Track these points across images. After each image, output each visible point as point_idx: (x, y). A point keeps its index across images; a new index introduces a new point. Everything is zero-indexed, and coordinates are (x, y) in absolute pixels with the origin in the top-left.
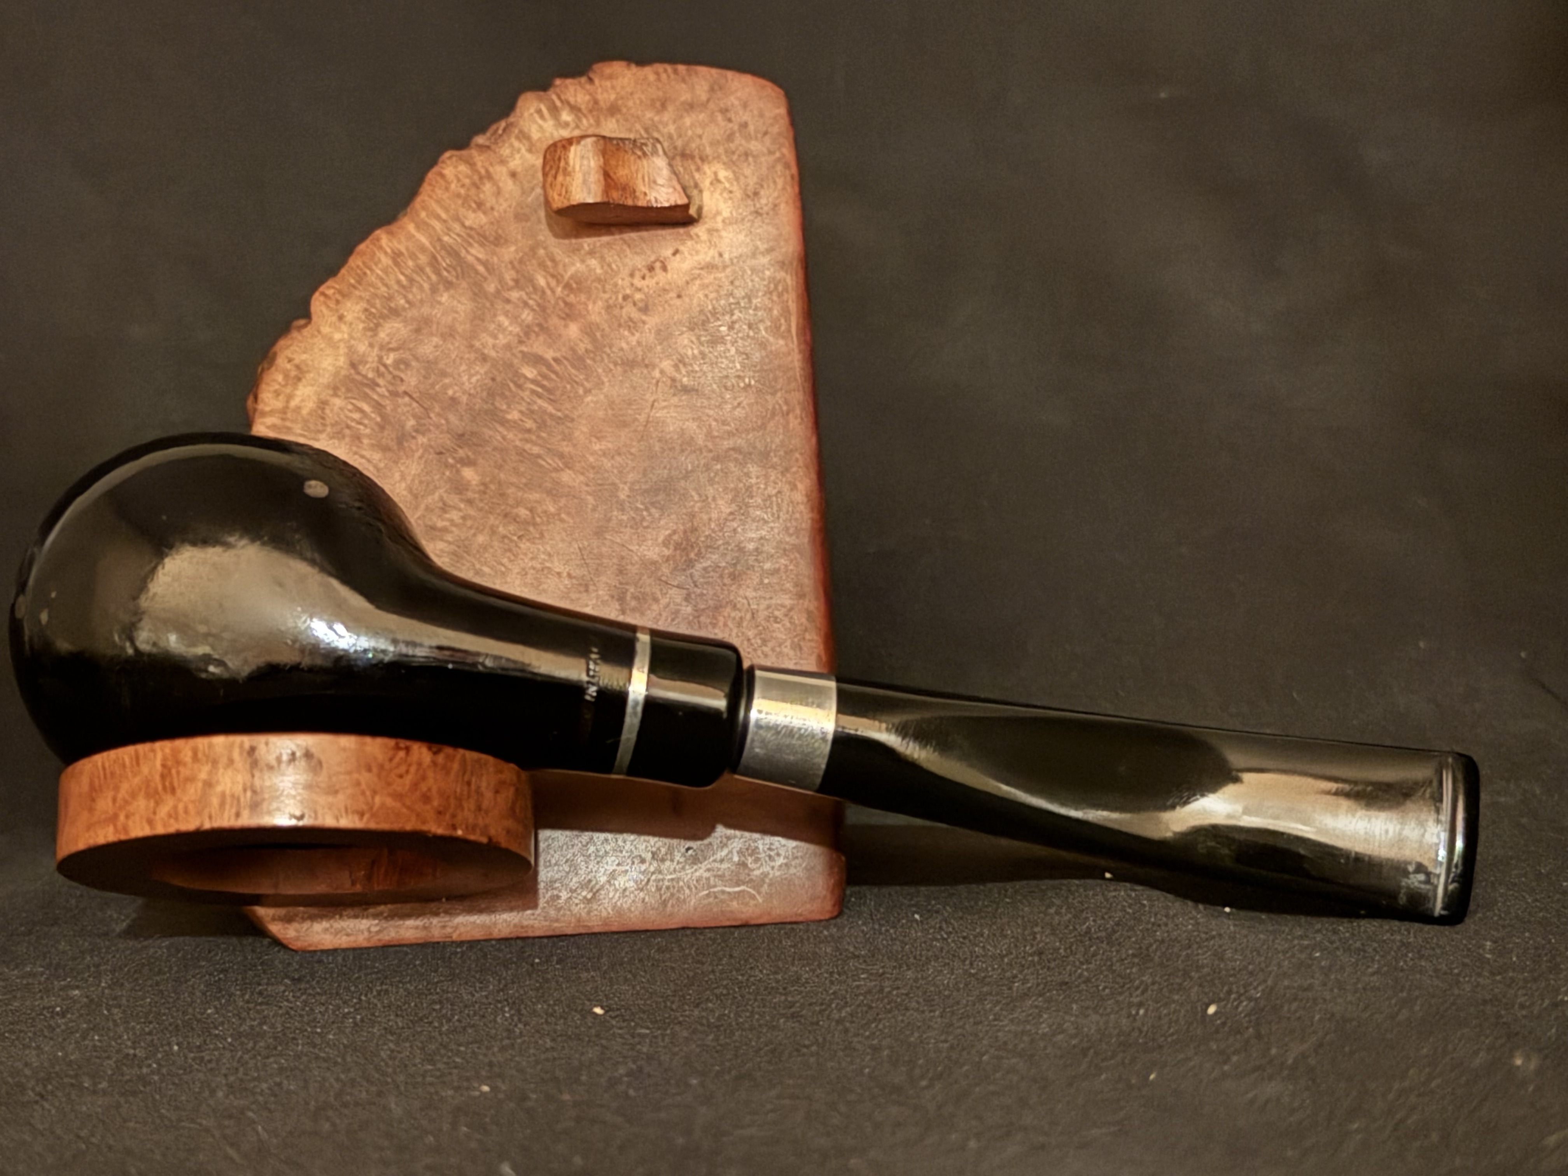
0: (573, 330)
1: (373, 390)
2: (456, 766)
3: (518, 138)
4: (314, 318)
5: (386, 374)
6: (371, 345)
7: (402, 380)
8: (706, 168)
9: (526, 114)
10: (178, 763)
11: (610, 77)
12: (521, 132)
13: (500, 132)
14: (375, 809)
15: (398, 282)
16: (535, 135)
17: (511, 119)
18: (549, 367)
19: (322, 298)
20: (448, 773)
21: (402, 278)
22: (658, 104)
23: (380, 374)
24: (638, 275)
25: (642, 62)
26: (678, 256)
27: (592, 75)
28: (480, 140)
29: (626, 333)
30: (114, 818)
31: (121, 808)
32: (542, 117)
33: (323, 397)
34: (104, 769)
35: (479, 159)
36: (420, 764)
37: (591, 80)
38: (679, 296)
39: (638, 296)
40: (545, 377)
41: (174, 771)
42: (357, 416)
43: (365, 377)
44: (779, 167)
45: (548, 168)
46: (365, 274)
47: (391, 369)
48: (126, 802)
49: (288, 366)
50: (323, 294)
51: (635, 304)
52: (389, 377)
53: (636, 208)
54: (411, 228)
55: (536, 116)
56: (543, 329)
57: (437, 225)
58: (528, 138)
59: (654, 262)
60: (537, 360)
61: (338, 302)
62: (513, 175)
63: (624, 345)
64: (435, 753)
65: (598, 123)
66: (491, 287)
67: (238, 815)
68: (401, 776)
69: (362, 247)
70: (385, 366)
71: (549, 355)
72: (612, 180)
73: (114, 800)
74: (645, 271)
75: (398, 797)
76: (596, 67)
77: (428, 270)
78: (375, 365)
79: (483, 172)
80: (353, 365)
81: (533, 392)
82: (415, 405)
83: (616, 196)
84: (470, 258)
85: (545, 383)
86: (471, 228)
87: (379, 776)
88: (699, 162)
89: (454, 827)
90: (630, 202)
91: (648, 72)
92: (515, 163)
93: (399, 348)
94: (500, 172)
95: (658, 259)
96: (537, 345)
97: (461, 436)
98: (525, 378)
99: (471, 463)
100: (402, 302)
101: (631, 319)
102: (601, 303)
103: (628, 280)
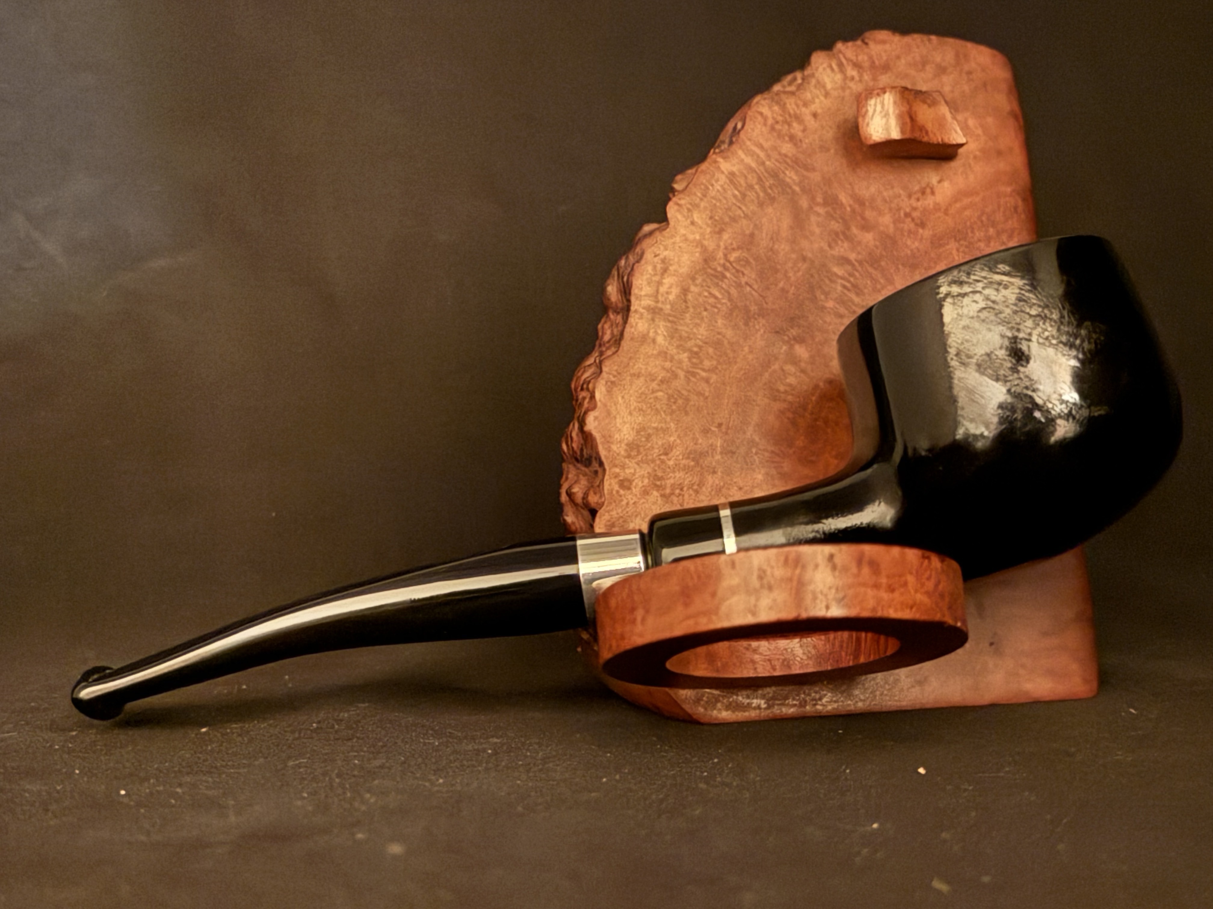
0: (869, 238)
1: (722, 281)
3: (815, 86)
4: (672, 222)
5: (731, 267)
6: (718, 245)
7: (743, 274)
9: (820, 68)
11: (881, 43)
12: (818, 82)
13: (799, 81)
14: (917, 605)
15: (735, 196)
16: (829, 86)
17: (807, 72)
18: (853, 265)
19: (676, 207)
21: (736, 192)
22: (919, 65)
23: (726, 269)
24: (914, 197)
25: (905, 31)
26: (942, 183)
27: (866, 40)
28: (778, 87)
29: (909, 242)
32: (832, 70)
33: (684, 285)
35: (787, 101)
36: (936, 570)
37: (866, 44)
38: (946, 214)
39: (915, 214)
40: (851, 275)
41: (769, 573)
42: (712, 300)
43: (715, 270)
46: (708, 189)
47: (734, 265)
48: (726, 597)
49: (655, 260)
50: (676, 204)
51: (913, 220)
52: (734, 271)
53: (929, 144)
54: (740, 153)
55: (828, 70)
56: (846, 236)
57: (761, 153)
58: (824, 87)
59: (926, 187)
60: (844, 261)
61: (689, 210)
62: (815, 115)
63: (908, 252)
65: (875, 79)
66: (805, 203)
68: (928, 579)
70: (729, 262)
71: (852, 256)
72: (914, 121)
74: (919, 195)
75: (929, 595)
76: (867, 34)
77: (757, 188)
78: (722, 261)
79: (792, 112)
80: (706, 261)
81: (844, 287)
82: (754, 293)
83: (917, 135)
84: (788, 180)
85: (852, 279)
86: (786, 156)
87: (917, 578)
89: (955, 620)
90: (926, 139)
91: (909, 40)
92: (816, 107)
93: (739, 248)
94: (806, 113)
95: (928, 185)
96: (842, 249)
97: (792, 319)
98: (836, 275)
99: (800, 340)
100: (739, 212)
101: (911, 231)
102: (888, 218)
103: (907, 201)
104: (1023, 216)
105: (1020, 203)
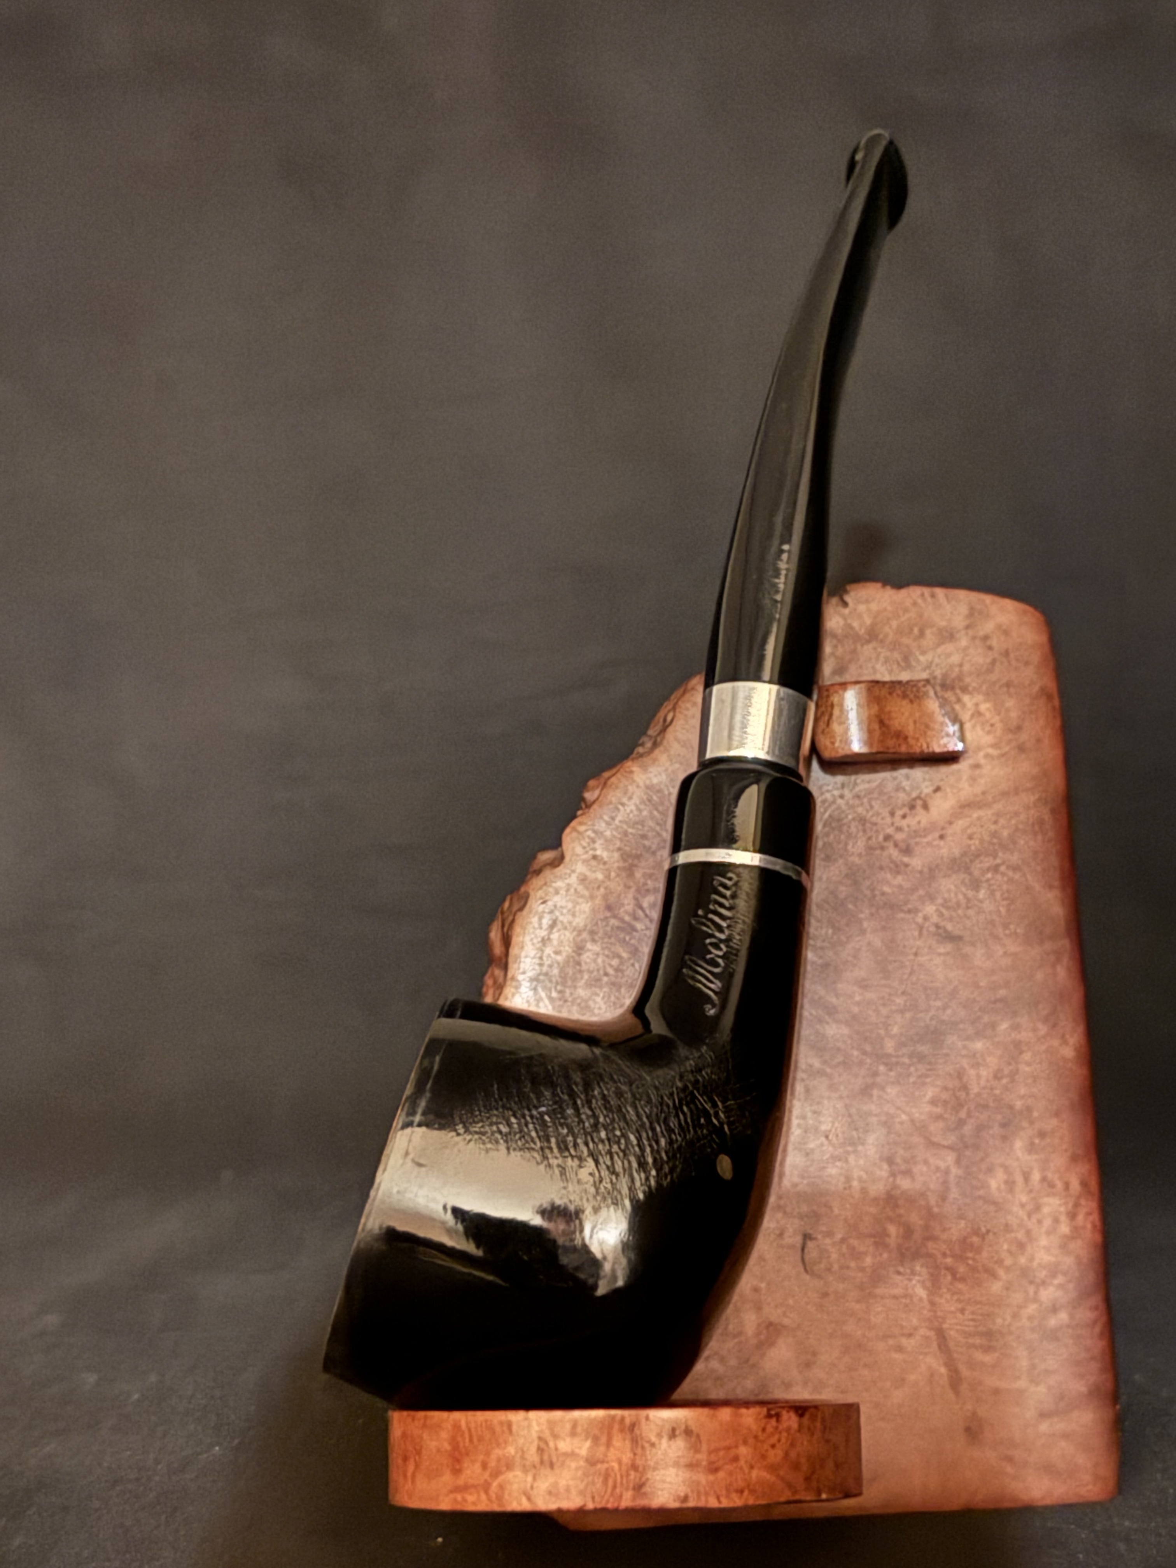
1: (630, 933)
2: (818, 1425)
4: (567, 854)
5: (643, 916)
6: (627, 886)
8: (966, 698)
10: (556, 1437)
11: (866, 600)
14: (752, 1486)
19: (574, 834)
20: (813, 1434)
22: (916, 631)
23: (636, 918)
24: (899, 813)
25: (898, 583)
26: (938, 794)
27: (847, 598)
29: (889, 876)
30: (486, 1487)
31: (494, 1476)
33: (579, 941)
34: (470, 1430)
36: (789, 1430)
37: (845, 604)
38: (942, 837)
39: (899, 836)
41: (551, 1444)
42: (614, 962)
43: (622, 920)
44: (1042, 700)
45: (819, 713)
46: (617, 808)
48: (498, 1471)
49: (542, 908)
50: (575, 830)
51: (896, 845)
52: (646, 921)
59: (914, 799)
61: (591, 839)
63: (886, 889)
64: (801, 1416)
67: (622, 1496)
68: (773, 1446)
70: (641, 909)
72: (888, 727)
73: (484, 1466)
74: (906, 810)
75: (772, 1468)
78: (630, 908)
80: (609, 908)
83: (891, 742)
87: (755, 1449)
88: (958, 691)
90: (903, 749)
91: (904, 592)
93: (655, 889)
95: (919, 797)
101: (892, 861)
102: (861, 844)
103: (889, 820)
104: (1051, 834)
105: (1047, 817)
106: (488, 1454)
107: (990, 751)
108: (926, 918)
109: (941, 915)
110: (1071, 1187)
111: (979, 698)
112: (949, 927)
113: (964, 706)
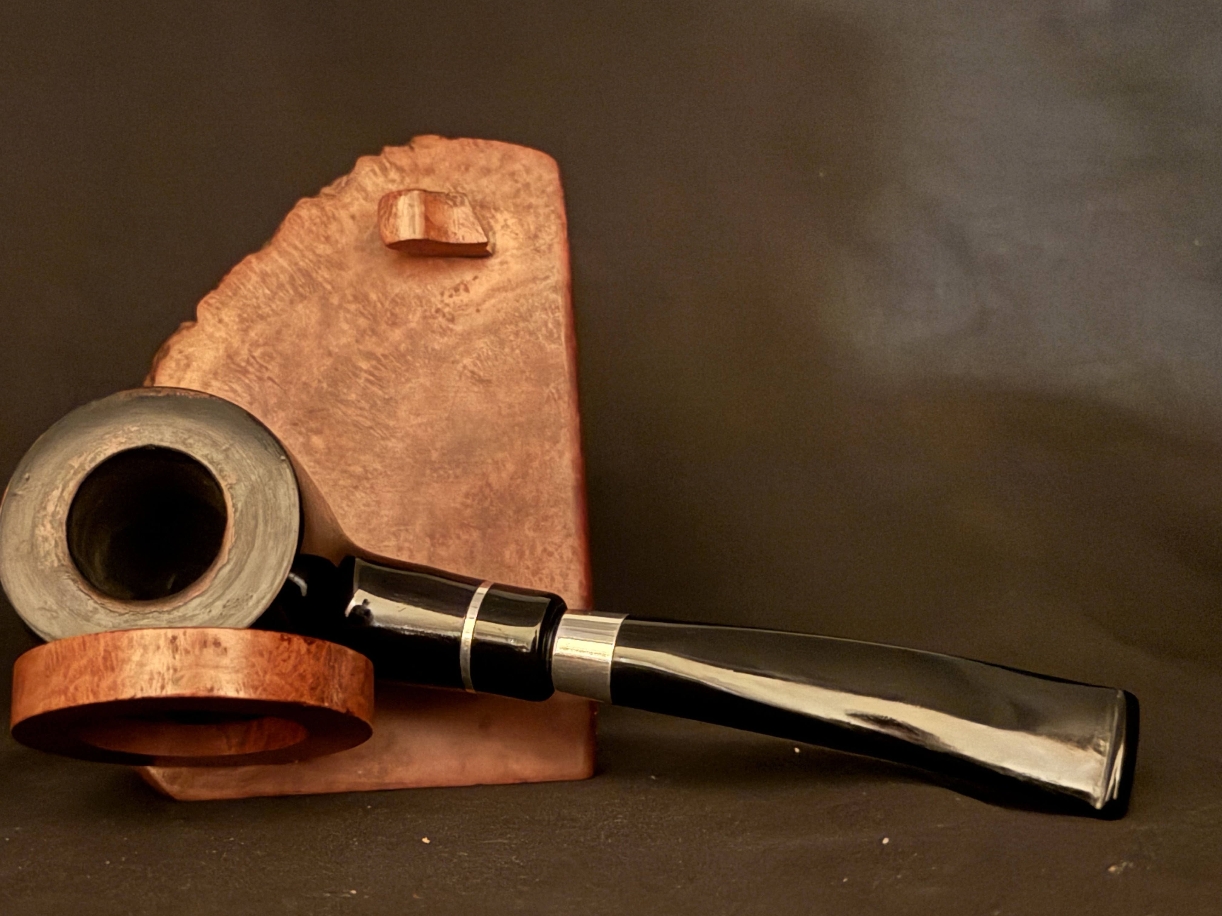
0: (397, 334)
1: (244, 375)
2: (324, 653)
3: (357, 189)
4: (200, 320)
5: (255, 364)
6: (243, 342)
7: (267, 369)
8: (498, 216)
9: (363, 172)
10: (117, 648)
11: (427, 147)
12: (360, 185)
13: (343, 185)
14: (265, 685)
15: (265, 295)
16: (370, 188)
17: (352, 175)
18: (378, 360)
19: (206, 306)
20: (318, 659)
21: (268, 292)
22: (463, 168)
23: (250, 364)
24: (447, 294)
25: (451, 136)
26: (477, 281)
27: (413, 145)
28: (326, 190)
29: (438, 337)
30: (65, 691)
31: (72, 682)
32: (375, 174)
33: (205, 379)
34: (56, 653)
35: (328, 205)
36: (298, 652)
37: (412, 149)
38: (478, 311)
39: (447, 310)
40: (376, 368)
41: (113, 654)
43: (239, 365)
44: (553, 217)
45: (382, 212)
46: (239, 287)
47: (259, 360)
48: (75, 678)
49: (179, 356)
50: (206, 302)
51: (444, 316)
52: (257, 366)
53: (448, 244)
54: (275, 255)
55: (371, 174)
56: (374, 332)
57: (296, 254)
58: (365, 190)
59: (459, 285)
60: (369, 356)
61: (218, 309)
63: (436, 346)
64: (310, 644)
65: (417, 181)
66: (335, 300)
67: (163, 687)
68: (284, 661)
69: (237, 268)
70: (254, 357)
71: (379, 351)
72: (432, 223)
73: (65, 676)
74: (452, 291)
75: (283, 676)
76: (416, 139)
77: (288, 287)
78: (246, 357)
79: (330, 214)
80: (229, 357)
81: (367, 380)
82: (275, 386)
83: (433, 235)
84: (320, 279)
85: (376, 373)
86: (321, 256)
87: (269, 661)
88: (493, 211)
89: (323, 700)
90: (444, 240)
91: (455, 144)
92: (354, 209)
93: (265, 344)
94: (343, 214)
95: (462, 282)
96: (370, 344)
97: (311, 412)
98: (361, 369)
99: (318, 432)
100: (267, 310)
101: (441, 327)
102: (419, 314)
103: (439, 298)
106: (68, 667)
107: (515, 252)
108: (465, 367)
109: (475, 365)
110: (565, 557)
111: (507, 215)
112: (482, 374)
113: (497, 221)
